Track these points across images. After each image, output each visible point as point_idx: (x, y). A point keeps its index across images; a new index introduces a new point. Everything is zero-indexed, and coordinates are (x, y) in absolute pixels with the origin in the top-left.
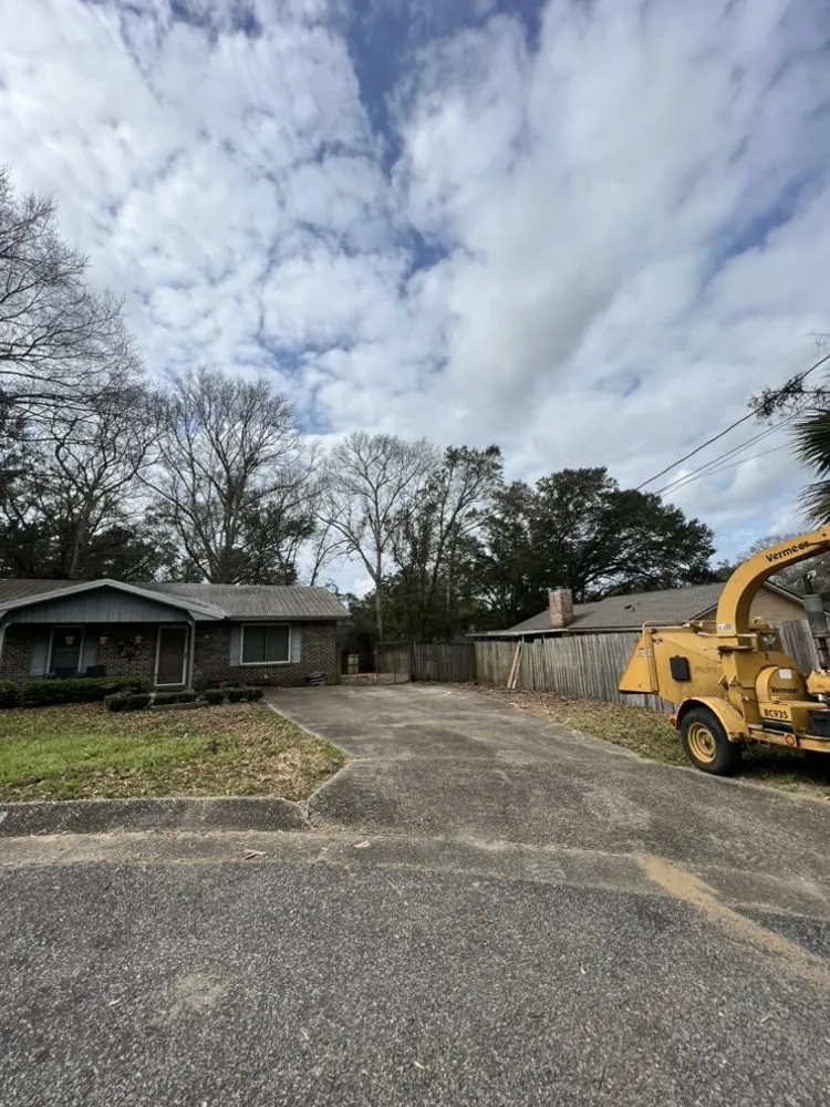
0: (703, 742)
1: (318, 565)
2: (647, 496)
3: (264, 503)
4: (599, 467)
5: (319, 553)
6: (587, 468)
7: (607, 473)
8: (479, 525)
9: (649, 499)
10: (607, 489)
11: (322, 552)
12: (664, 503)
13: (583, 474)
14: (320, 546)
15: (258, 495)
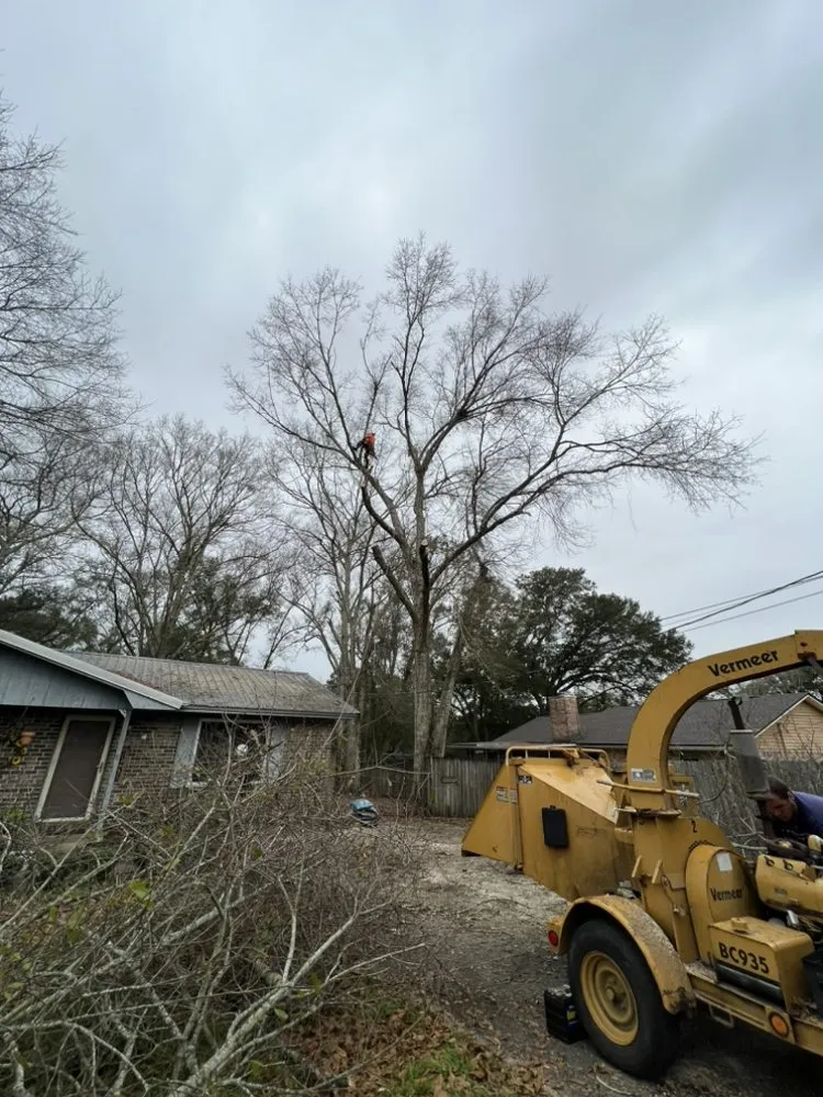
0: (611, 995)
1: (272, 651)
2: (626, 602)
3: (221, 575)
4: (577, 568)
5: (275, 638)
6: (566, 568)
7: (585, 575)
8: (449, 621)
9: (627, 605)
10: (586, 591)
11: (279, 637)
12: (642, 611)
13: (562, 574)
14: (277, 631)
15: (215, 565)
